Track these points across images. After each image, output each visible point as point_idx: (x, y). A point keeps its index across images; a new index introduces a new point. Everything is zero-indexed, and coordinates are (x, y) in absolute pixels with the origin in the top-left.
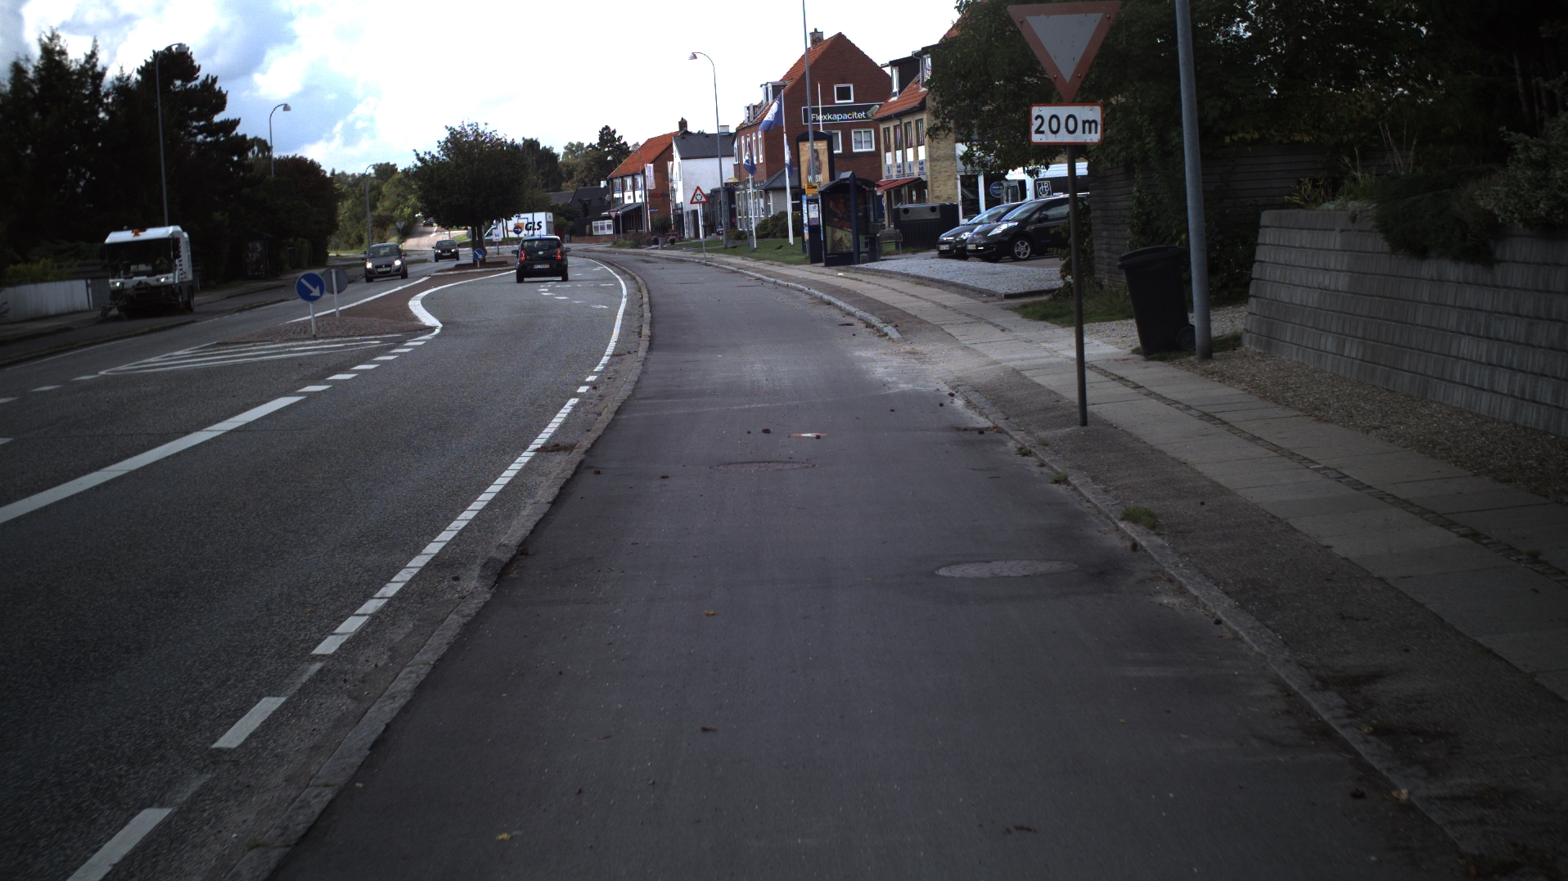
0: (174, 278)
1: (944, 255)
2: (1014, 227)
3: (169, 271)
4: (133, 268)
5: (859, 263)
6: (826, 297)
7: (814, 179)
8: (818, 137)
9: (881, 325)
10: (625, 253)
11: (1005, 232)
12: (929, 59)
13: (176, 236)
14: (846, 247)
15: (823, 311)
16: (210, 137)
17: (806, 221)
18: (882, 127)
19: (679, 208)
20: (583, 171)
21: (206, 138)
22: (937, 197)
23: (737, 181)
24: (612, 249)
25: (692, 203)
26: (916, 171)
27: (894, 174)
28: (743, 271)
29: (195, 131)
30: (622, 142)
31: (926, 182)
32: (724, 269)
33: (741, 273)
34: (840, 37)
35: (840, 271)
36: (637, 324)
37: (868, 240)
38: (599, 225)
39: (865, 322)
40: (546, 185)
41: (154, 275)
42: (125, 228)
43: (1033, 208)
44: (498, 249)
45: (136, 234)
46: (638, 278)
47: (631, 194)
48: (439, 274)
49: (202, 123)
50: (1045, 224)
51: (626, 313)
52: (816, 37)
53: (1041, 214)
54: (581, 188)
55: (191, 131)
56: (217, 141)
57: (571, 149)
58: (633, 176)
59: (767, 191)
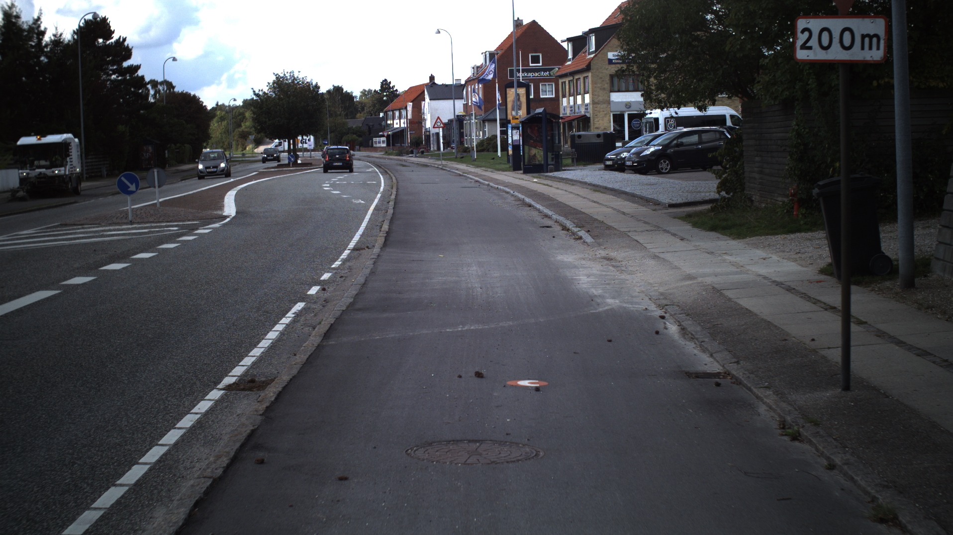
0: (65, 170)
1: (608, 168)
2: (659, 150)
3: (61, 166)
4: (36, 163)
5: (547, 172)
6: (528, 200)
7: (517, 114)
8: (520, 85)
9: (575, 230)
10: (391, 159)
11: (652, 153)
12: (594, 37)
13: (68, 141)
14: (539, 161)
15: (525, 213)
16: (121, 76)
17: (510, 141)
18: (561, 81)
19: (427, 131)
20: (370, 107)
21: (117, 77)
22: (597, 128)
23: (464, 114)
24: (384, 156)
25: (434, 127)
26: (583, 111)
27: (568, 112)
28: (466, 175)
29: (111, 72)
30: (395, 89)
31: (590, 118)
32: (454, 172)
33: (465, 176)
34: (534, 23)
35: (534, 177)
36: (381, 219)
37: (553, 156)
38: (377, 140)
39: (561, 225)
40: (346, 115)
41: (51, 168)
42: (33, 134)
43: (671, 137)
44: (311, 154)
45: (39, 139)
46: (394, 178)
47: (398, 121)
48: (265, 170)
49: (115, 67)
50: (681, 148)
51: (377, 209)
52: (518, 23)
53: (678, 141)
54: (369, 117)
55: (108, 72)
56: (125, 79)
57: (364, 93)
58: (399, 110)
59: (484, 121)
